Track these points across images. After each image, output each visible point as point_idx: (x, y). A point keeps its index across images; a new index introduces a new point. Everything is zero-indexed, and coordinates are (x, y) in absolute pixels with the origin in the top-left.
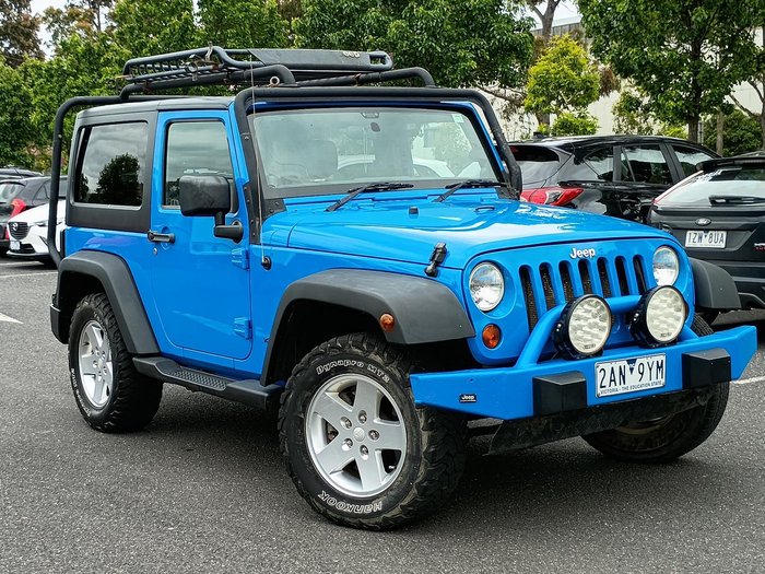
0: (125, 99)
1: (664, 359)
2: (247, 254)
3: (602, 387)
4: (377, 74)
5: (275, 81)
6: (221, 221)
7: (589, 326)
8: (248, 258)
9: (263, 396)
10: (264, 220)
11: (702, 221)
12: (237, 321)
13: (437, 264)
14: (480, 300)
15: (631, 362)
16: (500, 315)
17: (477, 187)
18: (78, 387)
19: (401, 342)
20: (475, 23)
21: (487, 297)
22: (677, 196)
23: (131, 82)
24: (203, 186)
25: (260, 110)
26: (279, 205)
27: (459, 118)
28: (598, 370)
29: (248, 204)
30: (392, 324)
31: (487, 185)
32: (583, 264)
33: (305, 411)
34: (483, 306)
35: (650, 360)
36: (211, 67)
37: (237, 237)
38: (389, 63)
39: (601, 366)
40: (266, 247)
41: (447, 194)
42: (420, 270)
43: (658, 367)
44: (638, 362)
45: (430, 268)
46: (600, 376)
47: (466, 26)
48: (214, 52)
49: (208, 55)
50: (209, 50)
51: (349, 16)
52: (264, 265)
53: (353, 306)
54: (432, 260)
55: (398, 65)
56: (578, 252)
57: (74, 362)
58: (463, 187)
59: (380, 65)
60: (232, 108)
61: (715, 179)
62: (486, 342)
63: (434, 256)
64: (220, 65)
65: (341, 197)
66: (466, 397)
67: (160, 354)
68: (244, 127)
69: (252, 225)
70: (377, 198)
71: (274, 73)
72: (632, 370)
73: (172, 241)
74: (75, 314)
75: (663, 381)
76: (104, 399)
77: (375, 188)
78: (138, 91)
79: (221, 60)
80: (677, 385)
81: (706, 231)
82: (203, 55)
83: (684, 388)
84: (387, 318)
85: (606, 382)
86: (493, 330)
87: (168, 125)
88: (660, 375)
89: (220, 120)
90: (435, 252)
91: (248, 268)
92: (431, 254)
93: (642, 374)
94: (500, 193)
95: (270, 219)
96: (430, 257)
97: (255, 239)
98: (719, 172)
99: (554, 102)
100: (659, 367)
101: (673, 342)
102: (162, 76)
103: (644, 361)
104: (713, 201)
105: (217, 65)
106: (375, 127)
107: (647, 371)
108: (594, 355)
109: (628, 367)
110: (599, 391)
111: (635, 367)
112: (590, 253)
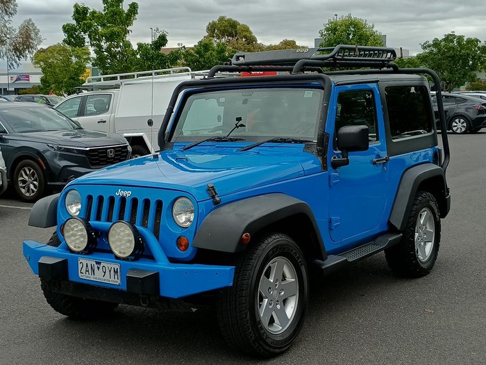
1: (119, 267)
3: (81, 272)
15: (98, 263)
28: (79, 262)
32: (123, 199)
35: (109, 266)
44: (102, 264)
46: (80, 266)
56: (121, 193)
72: (98, 268)
75: (119, 281)
85: (84, 270)
88: (116, 277)
93: (105, 272)
100: (116, 272)
101: (126, 259)
103: (106, 265)
107: (108, 272)
108: (78, 253)
109: (96, 266)
110: (80, 274)
111: (100, 267)
112: (127, 194)
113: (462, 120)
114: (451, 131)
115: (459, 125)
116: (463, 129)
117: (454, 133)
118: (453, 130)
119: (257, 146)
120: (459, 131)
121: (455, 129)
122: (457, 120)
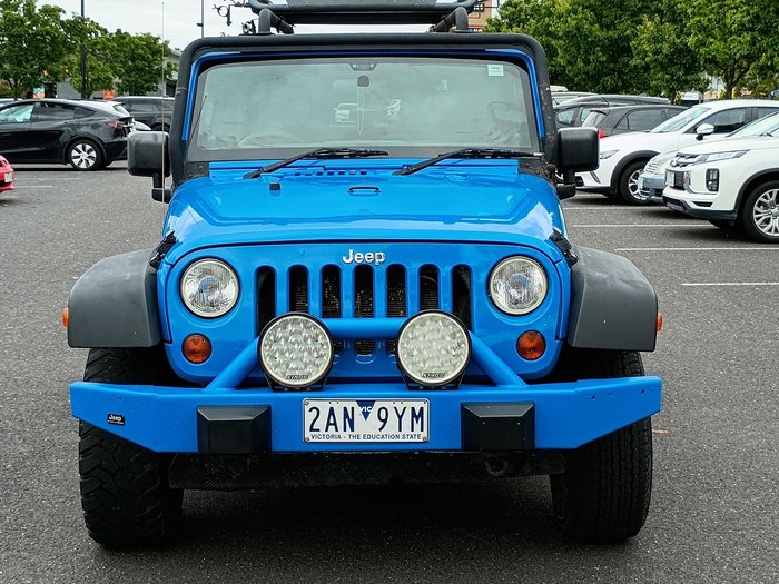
1: (425, 406)
3: (312, 430)
10: (177, 185)
28: (307, 408)
32: (364, 273)
35: (400, 406)
39: (313, 404)
43: (414, 415)
44: (378, 405)
45: (152, 259)
46: (309, 417)
56: (352, 258)
62: (188, 355)
66: (114, 418)
72: (366, 415)
75: (424, 434)
80: (452, 443)
83: (465, 447)
85: (321, 423)
86: (200, 341)
88: (417, 426)
93: (385, 421)
100: (417, 416)
103: (389, 405)
106: (363, 81)
107: (393, 418)
108: (303, 389)
109: (359, 411)
110: (308, 434)
111: (374, 412)
112: (376, 258)
113: (88, 147)
114: (69, 165)
115: (83, 155)
116: (92, 163)
117: (76, 169)
118: (73, 164)
119: (432, 163)
120: (83, 165)
121: (76, 161)
122: (80, 147)
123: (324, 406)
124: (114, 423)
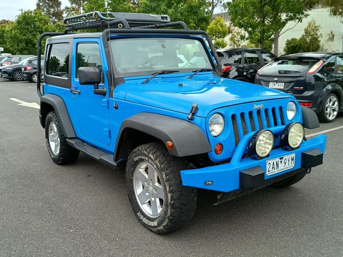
0: (66, 33)
1: (294, 155)
2: (108, 101)
3: (268, 171)
4: (164, 24)
5: (120, 26)
6: (96, 87)
7: (264, 144)
8: (108, 104)
9: (114, 165)
10: (115, 87)
11: (276, 79)
12: (105, 129)
13: (193, 114)
14: (212, 131)
15: (282, 158)
16: (221, 139)
17: (205, 71)
18: (49, 146)
19: (176, 155)
20: (193, 10)
21: (217, 129)
22: (265, 70)
23: (67, 26)
24: (88, 72)
25: (113, 38)
26: (122, 80)
27: (197, 42)
29: (108, 80)
30: (172, 146)
31: (208, 70)
32: (259, 112)
33: (132, 176)
34: (214, 133)
35: (289, 157)
36: (95, 20)
37: (104, 94)
38: (169, 20)
39: (269, 162)
40: (115, 99)
41: (194, 75)
42: (185, 116)
43: (292, 160)
44: (284, 158)
45: (190, 116)
46: (268, 166)
47: (190, 12)
48: (96, 14)
49: (93, 15)
50: (94, 13)
51: (154, 8)
52: (115, 107)
53: (153, 135)
54: (191, 112)
55: (171, 21)
56: (256, 106)
57: (47, 137)
58: (200, 71)
59: (165, 20)
60: (101, 37)
61: (279, 64)
62: (216, 152)
63: (192, 110)
64: (99, 19)
65: (149, 77)
66: (208, 183)
67: (76, 138)
68: (106, 46)
69: (110, 89)
70: (164, 77)
71: (120, 22)
72: (281, 162)
73: (79, 93)
74: (47, 118)
75: (294, 165)
76: (58, 152)
77: (163, 73)
78: (70, 30)
79: (99, 17)
80: (299, 166)
81: (277, 82)
82: (92, 15)
83: (302, 167)
84: (170, 143)
86: (220, 146)
87: (77, 44)
88: (292, 163)
89: (97, 43)
90: (192, 109)
91: (108, 108)
92: (191, 109)
94: (214, 74)
95: (118, 87)
96: (190, 111)
97: (111, 96)
98: (280, 61)
99: (214, 37)
101: (298, 147)
102: (78, 24)
103: (286, 157)
104: (280, 72)
105: (97, 19)
106: (163, 46)
107: (287, 162)
108: (265, 157)
109: (280, 161)
111: (283, 160)
112: (262, 107)
123: (271, 162)
124: (209, 185)
